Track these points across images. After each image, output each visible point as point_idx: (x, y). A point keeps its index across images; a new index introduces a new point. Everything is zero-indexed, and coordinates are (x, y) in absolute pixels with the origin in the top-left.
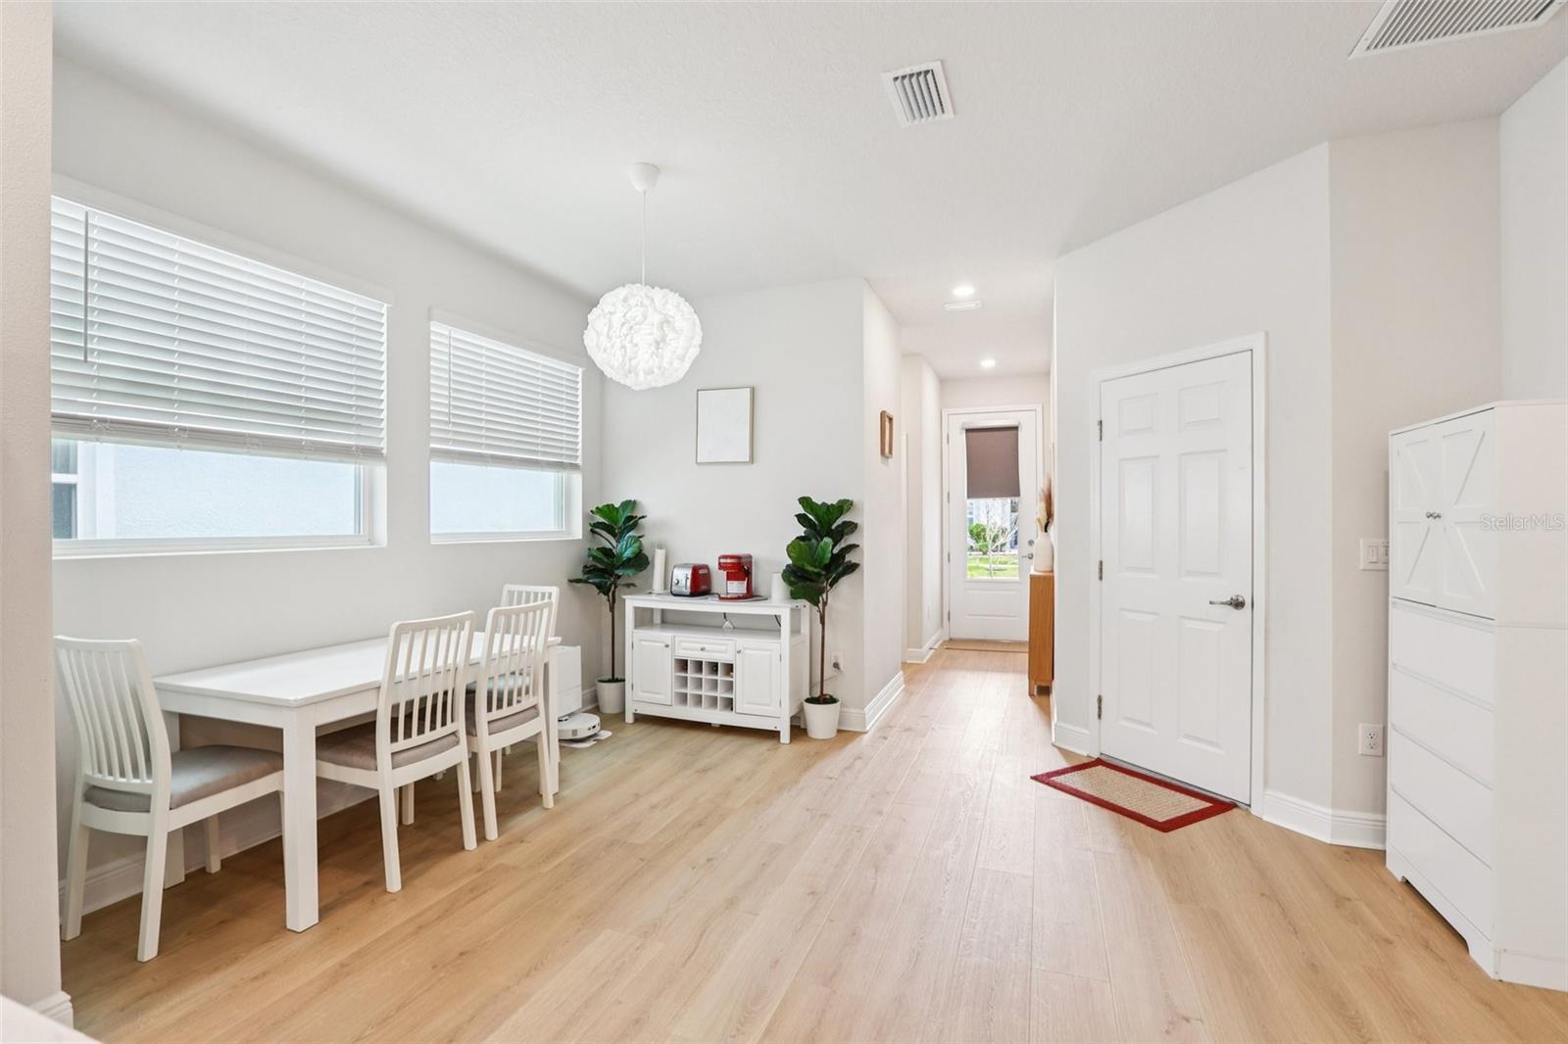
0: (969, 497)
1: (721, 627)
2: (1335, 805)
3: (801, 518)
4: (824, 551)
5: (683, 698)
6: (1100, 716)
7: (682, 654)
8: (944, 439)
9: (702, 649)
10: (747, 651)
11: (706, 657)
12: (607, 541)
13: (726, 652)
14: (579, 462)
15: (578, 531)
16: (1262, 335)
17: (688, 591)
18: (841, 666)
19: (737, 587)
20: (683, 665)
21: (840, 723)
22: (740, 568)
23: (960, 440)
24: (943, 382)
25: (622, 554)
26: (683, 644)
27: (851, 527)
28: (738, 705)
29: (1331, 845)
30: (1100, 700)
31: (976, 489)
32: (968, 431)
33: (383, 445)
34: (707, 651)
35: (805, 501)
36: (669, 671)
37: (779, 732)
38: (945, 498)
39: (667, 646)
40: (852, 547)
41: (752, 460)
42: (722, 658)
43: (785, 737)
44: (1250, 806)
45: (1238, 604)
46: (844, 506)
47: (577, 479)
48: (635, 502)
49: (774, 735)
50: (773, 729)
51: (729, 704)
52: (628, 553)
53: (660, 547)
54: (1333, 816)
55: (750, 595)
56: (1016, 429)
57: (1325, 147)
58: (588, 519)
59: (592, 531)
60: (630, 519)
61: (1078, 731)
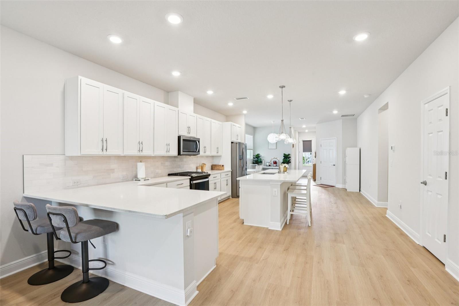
0: (303, 152)
2: (342, 184)
3: (284, 156)
4: (287, 160)
6: (321, 179)
8: (299, 142)
12: (256, 159)
14: (252, 149)
16: (336, 137)
17: (269, 165)
19: (275, 165)
22: (275, 163)
23: (302, 143)
24: (299, 133)
27: (290, 157)
29: (342, 188)
30: (321, 177)
31: (304, 150)
32: (303, 141)
35: (284, 154)
38: (299, 152)
40: (290, 160)
41: (276, 149)
45: (334, 165)
46: (289, 155)
47: (252, 151)
52: (259, 161)
53: (263, 160)
55: (276, 166)
56: (311, 141)
57: (341, 120)
58: (253, 156)
59: (254, 158)
60: (259, 156)
61: (318, 182)
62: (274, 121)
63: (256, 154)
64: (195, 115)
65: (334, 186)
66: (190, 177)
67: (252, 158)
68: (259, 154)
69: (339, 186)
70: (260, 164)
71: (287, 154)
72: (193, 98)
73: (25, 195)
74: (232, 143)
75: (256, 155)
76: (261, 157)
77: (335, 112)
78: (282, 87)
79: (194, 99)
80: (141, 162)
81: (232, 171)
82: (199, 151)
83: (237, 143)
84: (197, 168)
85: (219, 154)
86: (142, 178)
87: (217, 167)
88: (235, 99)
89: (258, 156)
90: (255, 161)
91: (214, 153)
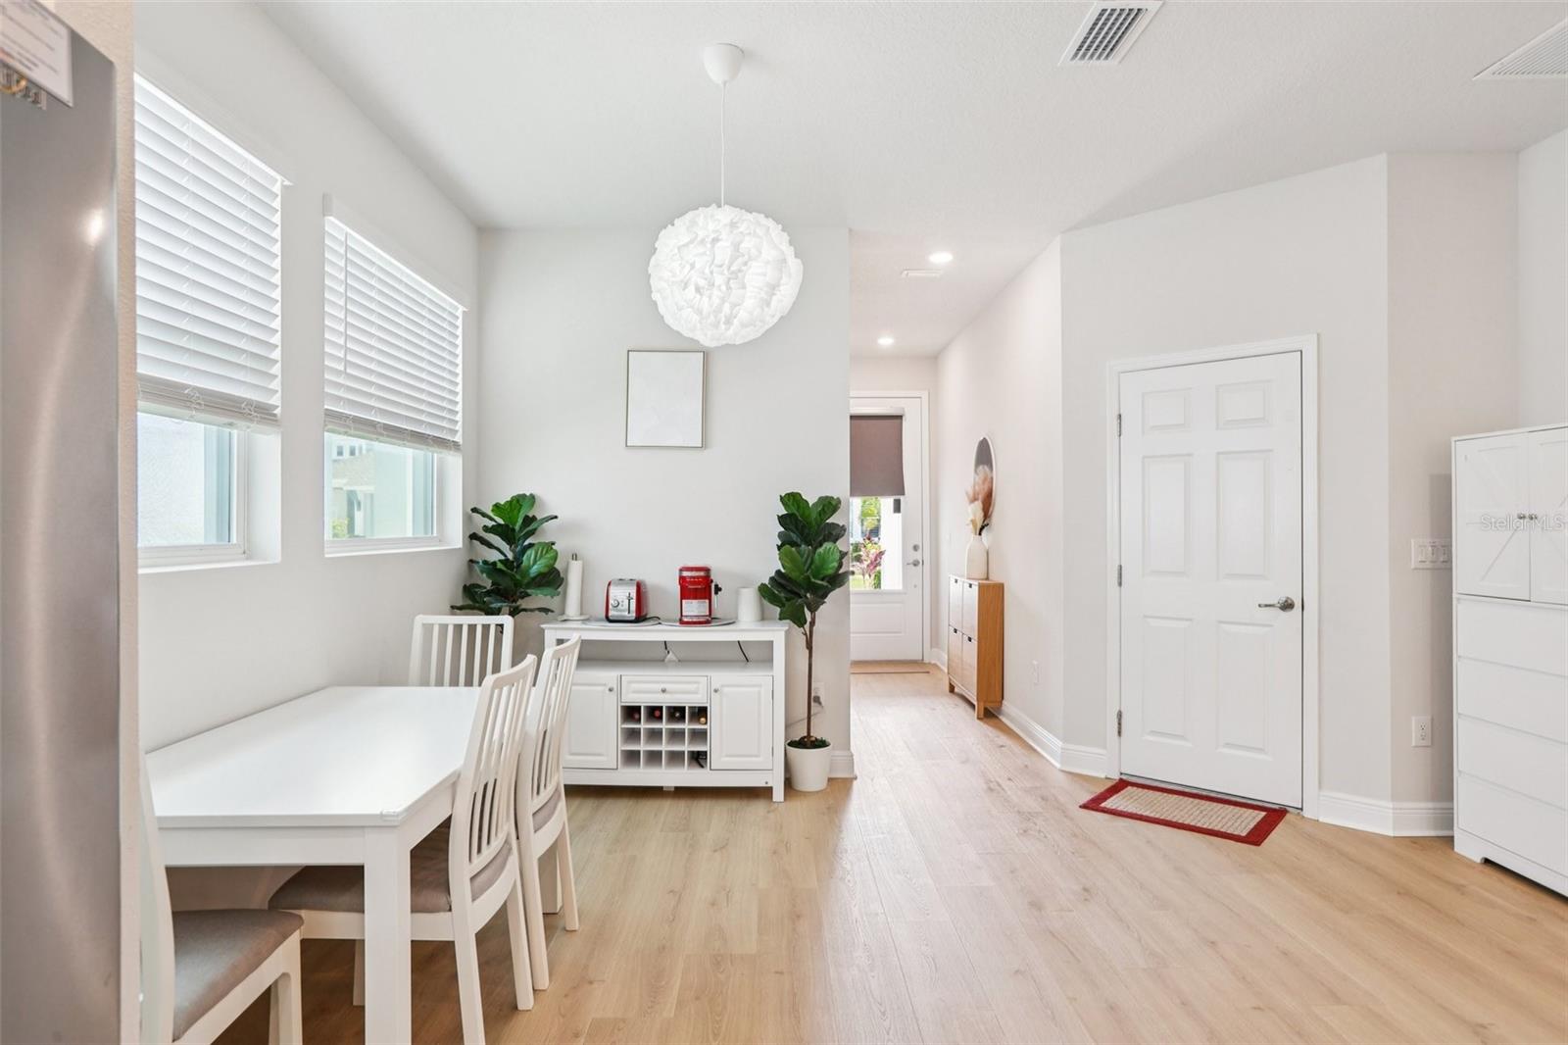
1: (663, 660)
2: (1395, 797)
3: (782, 519)
4: (825, 560)
5: (632, 757)
6: (1119, 733)
7: (632, 700)
9: (664, 691)
10: (726, 690)
11: (666, 701)
12: (498, 552)
13: (696, 693)
14: (458, 438)
15: (455, 537)
16: (1315, 336)
17: (633, 615)
18: (822, 700)
19: (694, 608)
20: (631, 713)
21: (831, 771)
22: (698, 585)
25: (530, 567)
26: (635, 686)
27: (837, 530)
28: (716, 759)
29: (1395, 837)
30: (1120, 715)
31: (862, 486)
32: (852, 419)
33: (275, 400)
34: (671, 693)
36: (612, 724)
37: (771, 788)
39: (611, 690)
41: (704, 445)
42: (689, 700)
43: (778, 794)
44: (1302, 809)
45: (1287, 606)
46: (833, 505)
47: (454, 463)
48: (532, 497)
49: (764, 793)
50: (764, 785)
51: (699, 759)
52: (534, 570)
53: (575, 557)
54: (1393, 809)
55: (710, 618)
56: (900, 417)
57: (1383, 157)
58: (467, 520)
59: (474, 537)
60: (529, 520)
63: (504, 498)
65: (1290, 812)
67: (456, 538)
68: (531, 500)
70: (538, 598)
75: (497, 506)
76: (548, 533)
89: (517, 522)
90: (491, 568)
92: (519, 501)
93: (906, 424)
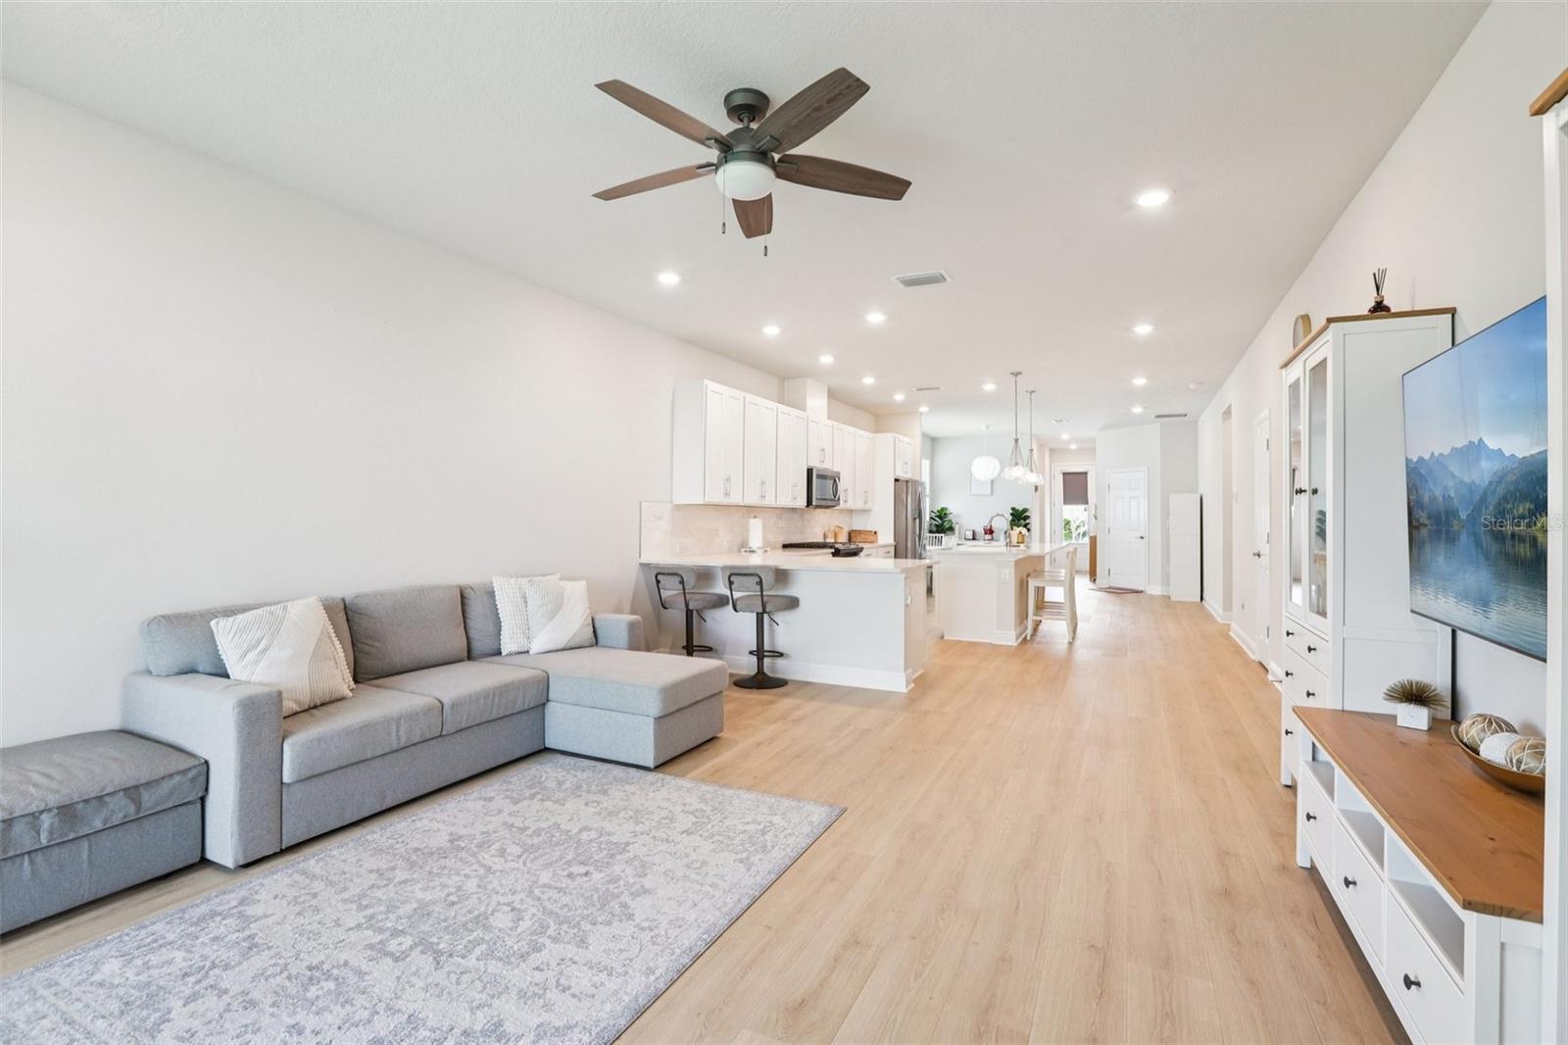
0: (1065, 503)
2: (1159, 585)
3: (1011, 514)
6: (1108, 574)
8: (1052, 477)
12: (938, 521)
17: (972, 538)
19: (988, 537)
22: (989, 530)
23: (1060, 479)
24: (1052, 451)
27: (1028, 517)
29: (1158, 595)
30: (1109, 570)
31: (1067, 500)
32: (1064, 474)
35: (1013, 509)
38: (1053, 504)
40: (1028, 524)
41: (991, 495)
44: (1144, 590)
45: (1142, 538)
46: (1025, 510)
47: (928, 500)
52: (947, 526)
53: (957, 523)
54: (1158, 588)
56: (1086, 473)
57: (1156, 426)
58: (930, 513)
59: (932, 518)
60: (945, 514)
61: (1102, 581)
62: (988, 427)
63: (939, 509)
64: (830, 422)
65: (1141, 592)
66: (833, 550)
67: (928, 518)
68: (946, 509)
69: (1155, 590)
70: (948, 533)
71: (1021, 509)
72: (826, 388)
73: (644, 560)
74: (896, 480)
75: (939, 511)
76: (950, 517)
77: (1137, 410)
78: (1017, 374)
79: (829, 390)
80: (755, 517)
81: (895, 547)
82: (839, 499)
83: (907, 482)
84: (825, 537)
85: (867, 507)
86: (759, 548)
87: (862, 536)
88: (914, 389)
89: (942, 515)
90: (936, 526)
91: (859, 505)
92: (943, 509)
93: (1089, 475)
